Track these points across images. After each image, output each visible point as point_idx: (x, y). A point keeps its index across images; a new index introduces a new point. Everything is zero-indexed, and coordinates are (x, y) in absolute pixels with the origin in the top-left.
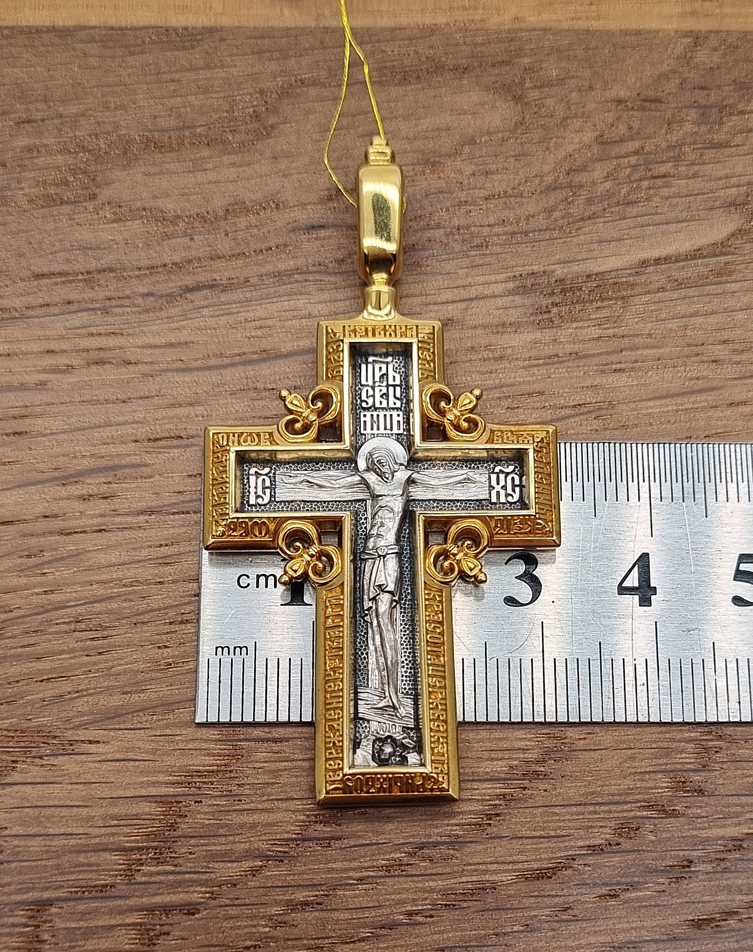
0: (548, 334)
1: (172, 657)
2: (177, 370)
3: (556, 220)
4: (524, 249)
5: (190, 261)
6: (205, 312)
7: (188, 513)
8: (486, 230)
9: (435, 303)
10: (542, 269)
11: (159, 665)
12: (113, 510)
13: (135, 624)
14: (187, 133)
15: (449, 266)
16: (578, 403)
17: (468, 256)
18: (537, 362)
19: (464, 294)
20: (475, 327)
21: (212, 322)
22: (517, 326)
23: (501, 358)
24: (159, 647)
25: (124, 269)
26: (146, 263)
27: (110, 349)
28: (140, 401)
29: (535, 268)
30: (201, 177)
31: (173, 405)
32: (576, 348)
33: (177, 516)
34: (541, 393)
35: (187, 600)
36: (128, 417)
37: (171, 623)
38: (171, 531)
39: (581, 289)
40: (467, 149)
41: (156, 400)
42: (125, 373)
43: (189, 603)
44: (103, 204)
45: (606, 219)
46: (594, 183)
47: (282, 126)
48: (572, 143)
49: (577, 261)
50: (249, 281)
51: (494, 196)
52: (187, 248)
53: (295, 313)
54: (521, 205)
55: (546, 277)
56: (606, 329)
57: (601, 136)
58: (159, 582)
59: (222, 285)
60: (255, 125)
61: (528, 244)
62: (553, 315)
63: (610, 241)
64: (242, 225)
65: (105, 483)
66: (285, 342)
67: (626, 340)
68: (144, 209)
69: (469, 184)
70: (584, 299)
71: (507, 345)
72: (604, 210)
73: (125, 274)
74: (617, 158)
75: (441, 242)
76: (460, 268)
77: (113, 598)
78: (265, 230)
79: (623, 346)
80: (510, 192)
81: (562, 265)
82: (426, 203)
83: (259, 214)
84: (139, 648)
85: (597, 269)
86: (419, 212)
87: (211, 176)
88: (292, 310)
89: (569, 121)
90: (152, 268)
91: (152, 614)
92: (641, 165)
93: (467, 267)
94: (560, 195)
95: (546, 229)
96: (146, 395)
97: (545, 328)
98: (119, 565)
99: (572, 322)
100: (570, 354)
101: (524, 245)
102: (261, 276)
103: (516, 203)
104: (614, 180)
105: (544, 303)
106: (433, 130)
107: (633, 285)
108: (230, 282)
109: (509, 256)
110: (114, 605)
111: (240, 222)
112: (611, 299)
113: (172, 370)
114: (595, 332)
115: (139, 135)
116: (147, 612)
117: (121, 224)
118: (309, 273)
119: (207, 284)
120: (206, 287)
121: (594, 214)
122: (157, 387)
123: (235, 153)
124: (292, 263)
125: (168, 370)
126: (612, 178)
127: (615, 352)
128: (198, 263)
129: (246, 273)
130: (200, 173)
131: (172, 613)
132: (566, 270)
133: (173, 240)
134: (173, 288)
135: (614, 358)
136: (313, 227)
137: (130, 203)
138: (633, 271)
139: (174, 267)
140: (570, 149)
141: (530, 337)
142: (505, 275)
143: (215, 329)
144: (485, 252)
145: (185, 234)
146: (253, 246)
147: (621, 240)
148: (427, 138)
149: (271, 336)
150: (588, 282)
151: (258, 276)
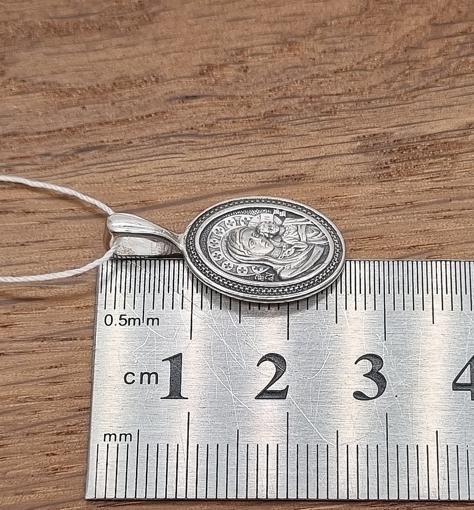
0: (387, 187)
1: (59, 463)
2: (69, 218)
3: (395, 90)
4: (367, 114)
5: (82, 127)
6: (94, 169)
7: (75, 339)
8: (334, 99)
9: (289, 161)
10: (384, 131)
11: (48, 470)
12: (12, 337)
13: (28, 434)
14: (82, 20)
15: (302, 130)
16: (412, 245)
17: (319, 121)
18: (377, 210)
19: (315, 153)
20: (324, 181)
21: (100, 177)
22: (360, 180)
23: (346, 207)
24: (47, 455)
25: (26, 134)
26: (45, 128)
27: (12, 201)
28: (37, 245)
29: (376, 131)
30: (93, 56)
31: (64, 248)
32: (411, 198)
33: (66, 342)
34: (381, 237)
35: (72, 414)
36: (26, 258)
37: (58, 434)
38: (61, 355)
39: (416, 148)
40: (319, 31)
41: (50, 244)
42: (25, 221)
43: (74, 416)
44: (10, 79)
45: (438, 89)
46: (428, 59)
47: (162, 13)
48: (409, 25)
49: (412, 124)
50: (131, 143)
51: (342, 70)
52: (79, 116)
53: (170, 169)
54: (365, 77)
55: (386, 137)
56: (437, 181)
57: (435, 18)
58: (49, 399)
59: (108, 146)
60: (139, 13)
61: (371, 110)
62: (391, 170)
63: (441, 107)
64: (127, 96)
65: (5, 314)
66: (161, 194)
67: (455, 191)
68: (44, 83)
69: (320, 59)
70: (418, 156)
71: (351, 196)
72: (437, 81)
73: (26, 137)
74: (448, 37)
75: (296, 108)
76: (312, 131)
77: (9, 412)
78: (146, 100)
79: (452, 196)
80: (355, 66)
81: (400, 128)
82: (283, 76)
83: (140, 86)
84: (31, 455)
85: (430, 131)
86: (278, 84)
87: (102, 55)
88: (168, 167)
89: (407, 6)
90: (50, 132)
91: (42, 426)
92: (468, 43)
93: (318, 130)
94: (398, 69)
95: (386, 98)
96: (42, 239)
97: (385, 181)
98: (15, 384)
99: (408, 176)
100: (406, 203)
101: (366, 111)
102: (142, 139)
103: (361, 75)
104: (444, 55)
105: (384, 160)
106: (290, 15)
107: (460, 145)
108: (115, 143)
109: (353, 121)
110: (10, 418)
111: (125, 94)
112: (442, 157)
113: (64, 218)
114: (429, 185)
115: (41, 22)
116: (38, 424)
117: (25, 96)
118: (184, 135)
119: (95, 145)
120: (94, 148)
121: (428, 84)
122: (51, 233)
123: (122, 36)
124: (168, 127)
125: (60, 218)
126: (444, 54)
127: (445, 201)
128: (88, 128)
129: (129, 137)
130: (92, 53)
131: (59, 425)
132: (403, 132)
133: (68, 109)
134: (67, 148)
135: (444, 206)
136: (187, 97)
137: (32, 78)
138: (461, 132)
139: (68, 132)
140: (407, 30)
141: (372, 189)
142: (350, 136)
143: (101, 183)
144: (334, 117)
145: (78, 105)
146: (135, 114)
147: (451, 106)
148: (284, 22)
149: (149, 189)
150: (422, 141)
151: (138, 138)
